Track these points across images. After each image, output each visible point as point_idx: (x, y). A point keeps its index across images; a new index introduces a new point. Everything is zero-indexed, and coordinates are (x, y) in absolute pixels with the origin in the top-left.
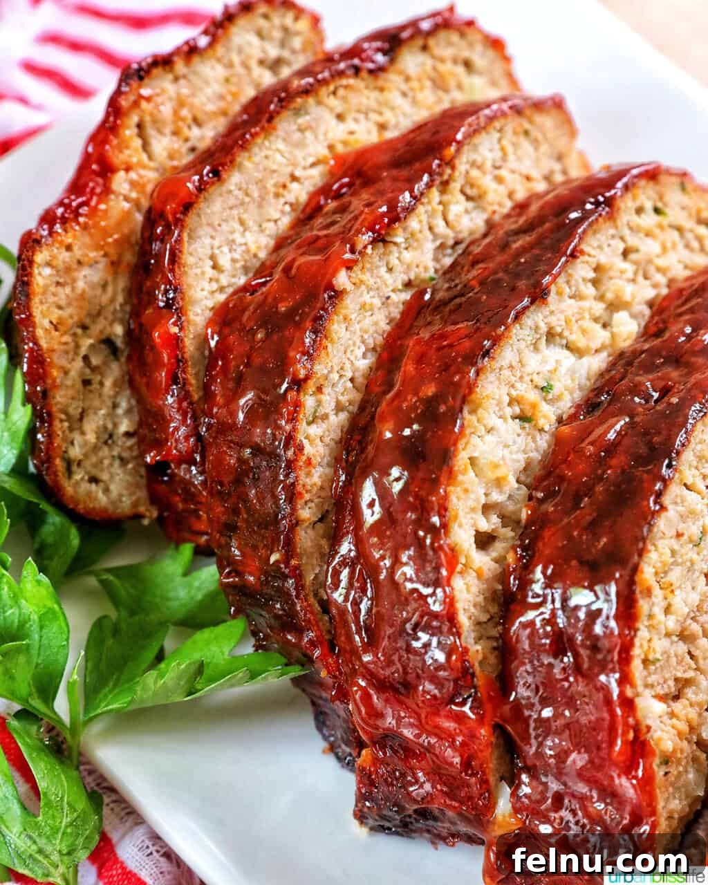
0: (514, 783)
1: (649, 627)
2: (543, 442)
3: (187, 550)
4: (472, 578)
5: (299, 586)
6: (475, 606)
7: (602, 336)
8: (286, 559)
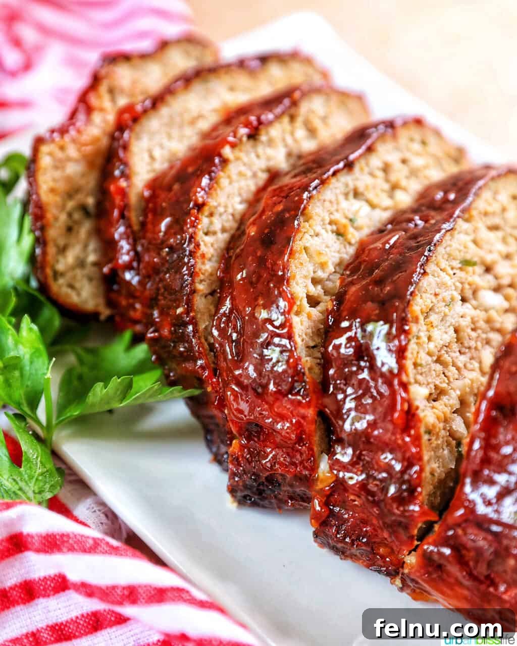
0: (331, 453)
1: (417, 344)
2: (352, 250)
3: (127, 336)
4: (304, 317)
5: (195, 331)
6: (306, 335)
7: (387, 202)
8: (187, 312)
